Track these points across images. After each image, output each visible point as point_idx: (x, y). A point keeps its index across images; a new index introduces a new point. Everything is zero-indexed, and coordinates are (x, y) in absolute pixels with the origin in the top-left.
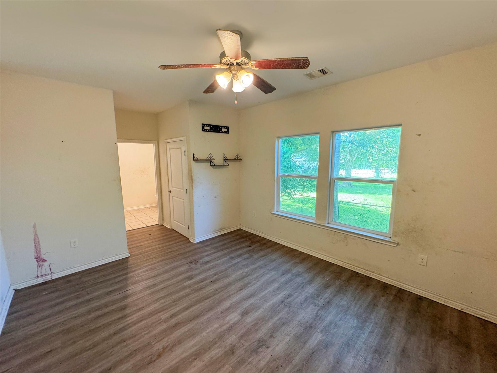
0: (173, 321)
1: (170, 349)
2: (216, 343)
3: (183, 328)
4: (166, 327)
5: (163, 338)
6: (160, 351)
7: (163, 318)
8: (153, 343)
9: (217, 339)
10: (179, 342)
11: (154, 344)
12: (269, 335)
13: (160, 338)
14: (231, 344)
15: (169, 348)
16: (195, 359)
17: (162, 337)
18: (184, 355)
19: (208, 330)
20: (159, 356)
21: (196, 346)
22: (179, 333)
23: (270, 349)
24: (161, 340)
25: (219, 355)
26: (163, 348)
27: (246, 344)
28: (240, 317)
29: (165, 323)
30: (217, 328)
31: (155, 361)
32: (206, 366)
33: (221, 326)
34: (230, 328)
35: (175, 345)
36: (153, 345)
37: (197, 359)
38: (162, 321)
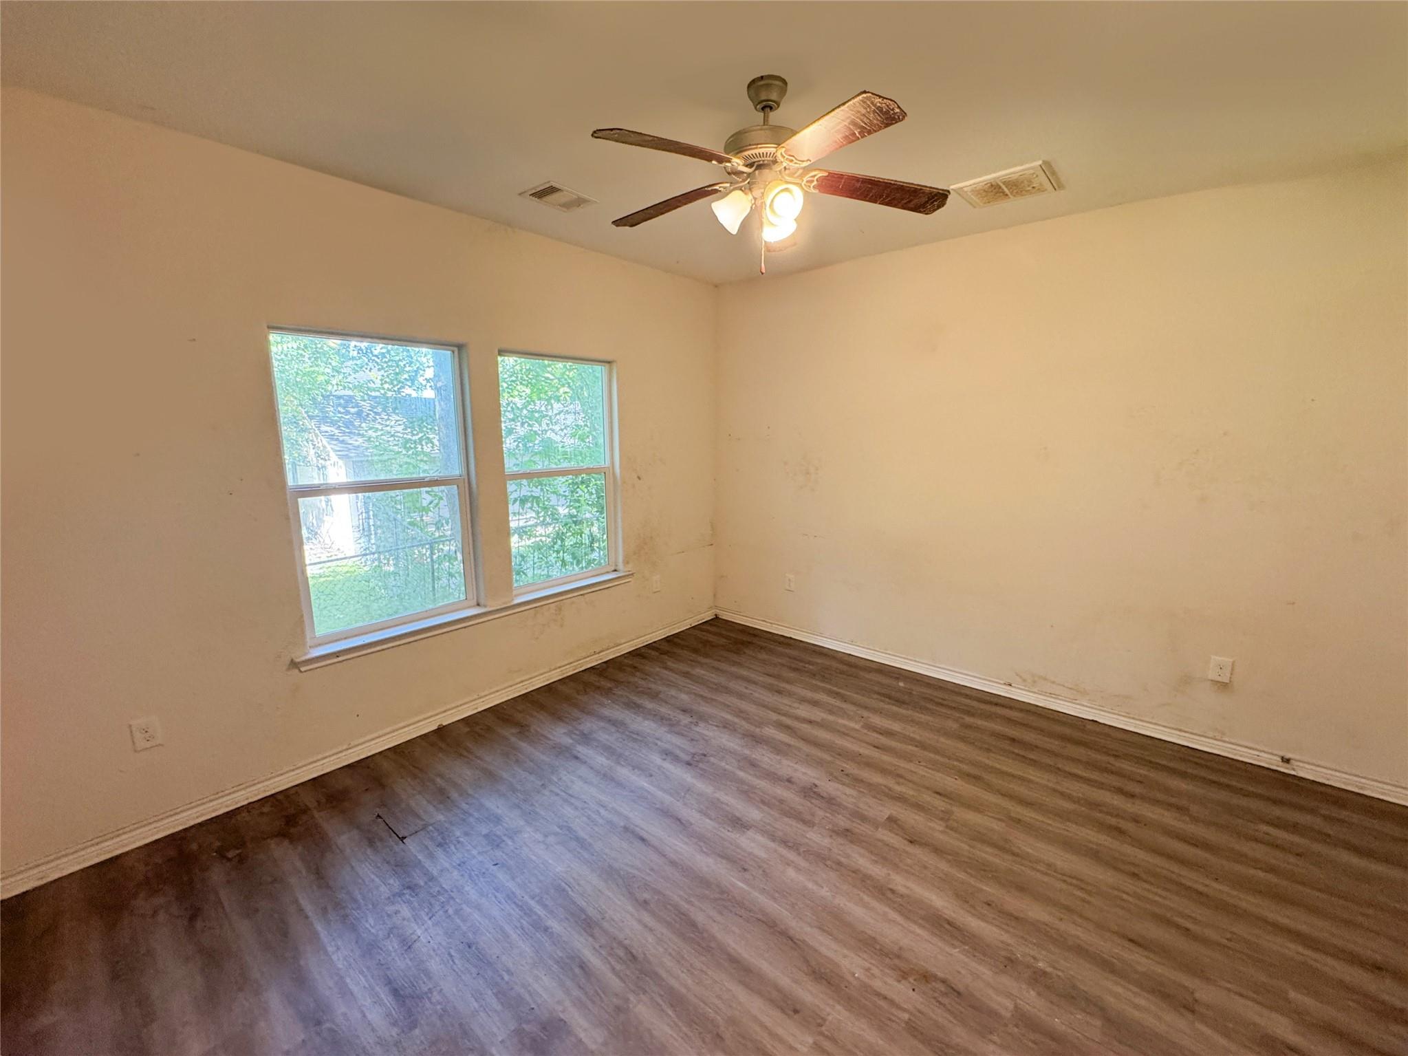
0: (809, 994)
1: (899, 957)
2: (839, 863)
3: (823, 950)
4: (838, 1007)
5: (878, 994)
6: (915, 983)
7: (810, 1040)
8: (906, 1016)
9: (829, 863)
10: (868, 944)
11: (905, 1010)
12: (787, 783)
13: (882, 1003)
14: (831, 836)
15: (896, 961)
16: (893, 891)
17: (875, 999)
18: (893, 915)
19: (810, 885)
20: (926, 977)
21: (861, 900)
22: (845, 956)
23: (817, 782)
24: (885, 998)
25: (862, 851)
26: (906, 979)
27: (821, 813)
28: (751, 830)
29: (824, 1020)
30: (798, 869)
31: (944, 981)
32: (896, 867)
33: (789, 863)
34: (790, 844)
35: (881, 950)
36: (911, 1013)
37: (890, 886)
38: (821, 1034)
